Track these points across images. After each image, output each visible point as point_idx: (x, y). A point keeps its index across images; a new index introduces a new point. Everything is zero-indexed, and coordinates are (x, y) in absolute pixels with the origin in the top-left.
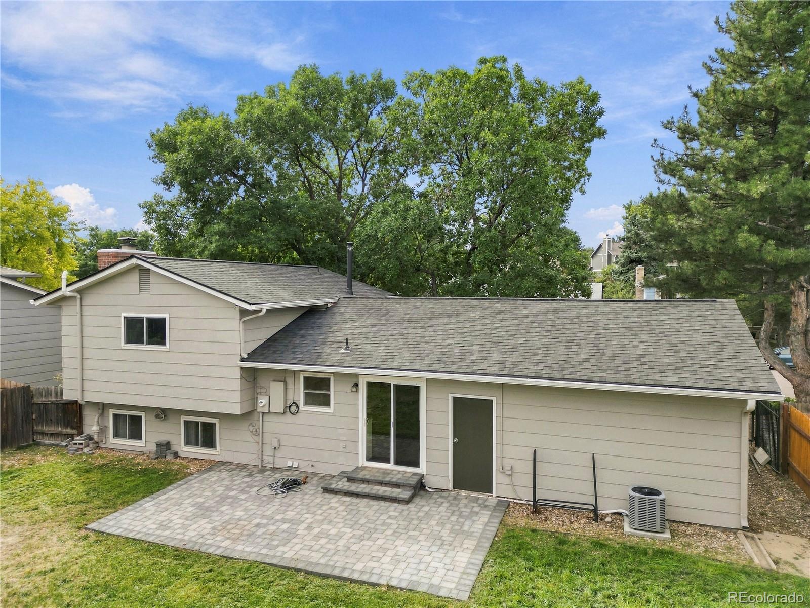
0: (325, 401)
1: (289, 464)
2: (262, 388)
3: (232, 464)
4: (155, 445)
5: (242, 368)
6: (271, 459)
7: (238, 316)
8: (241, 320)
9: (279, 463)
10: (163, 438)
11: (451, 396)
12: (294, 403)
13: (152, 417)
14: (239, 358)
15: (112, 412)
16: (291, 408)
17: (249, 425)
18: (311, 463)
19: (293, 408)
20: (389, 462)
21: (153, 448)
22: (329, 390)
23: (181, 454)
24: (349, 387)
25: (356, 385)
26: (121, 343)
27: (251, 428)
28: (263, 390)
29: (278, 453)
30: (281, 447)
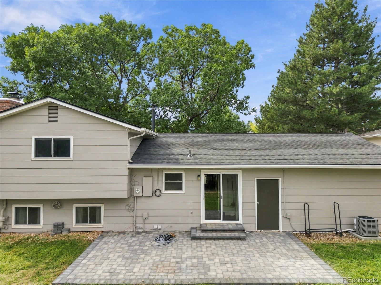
0: (179, 187)
1: (155, 227)
2: (135, 182)
3: (113, 232)
4: (53, 226)
5: (128, 168)
6: (141, 226)
7: (127, 136)
8: (128, 138)
9: (148, 227)
10: (58, 220)
11: (256, 179)
12: (158, 189)
13: (49, 208)
14: (127, 162)
15: (14, 206)
16: (157, 193)
17: (126, 206)
18: (170, 225)
19: (158, 193)
20: (220, 219)
21: (51, 228)
22: (182, 180)
23: (72, 230)
24: (195, 178)
25: (199, 176)
26: (31, 156)
27: (127, 208)
28: (137, 183)
29: (147, 221)
30: (149, 217)
